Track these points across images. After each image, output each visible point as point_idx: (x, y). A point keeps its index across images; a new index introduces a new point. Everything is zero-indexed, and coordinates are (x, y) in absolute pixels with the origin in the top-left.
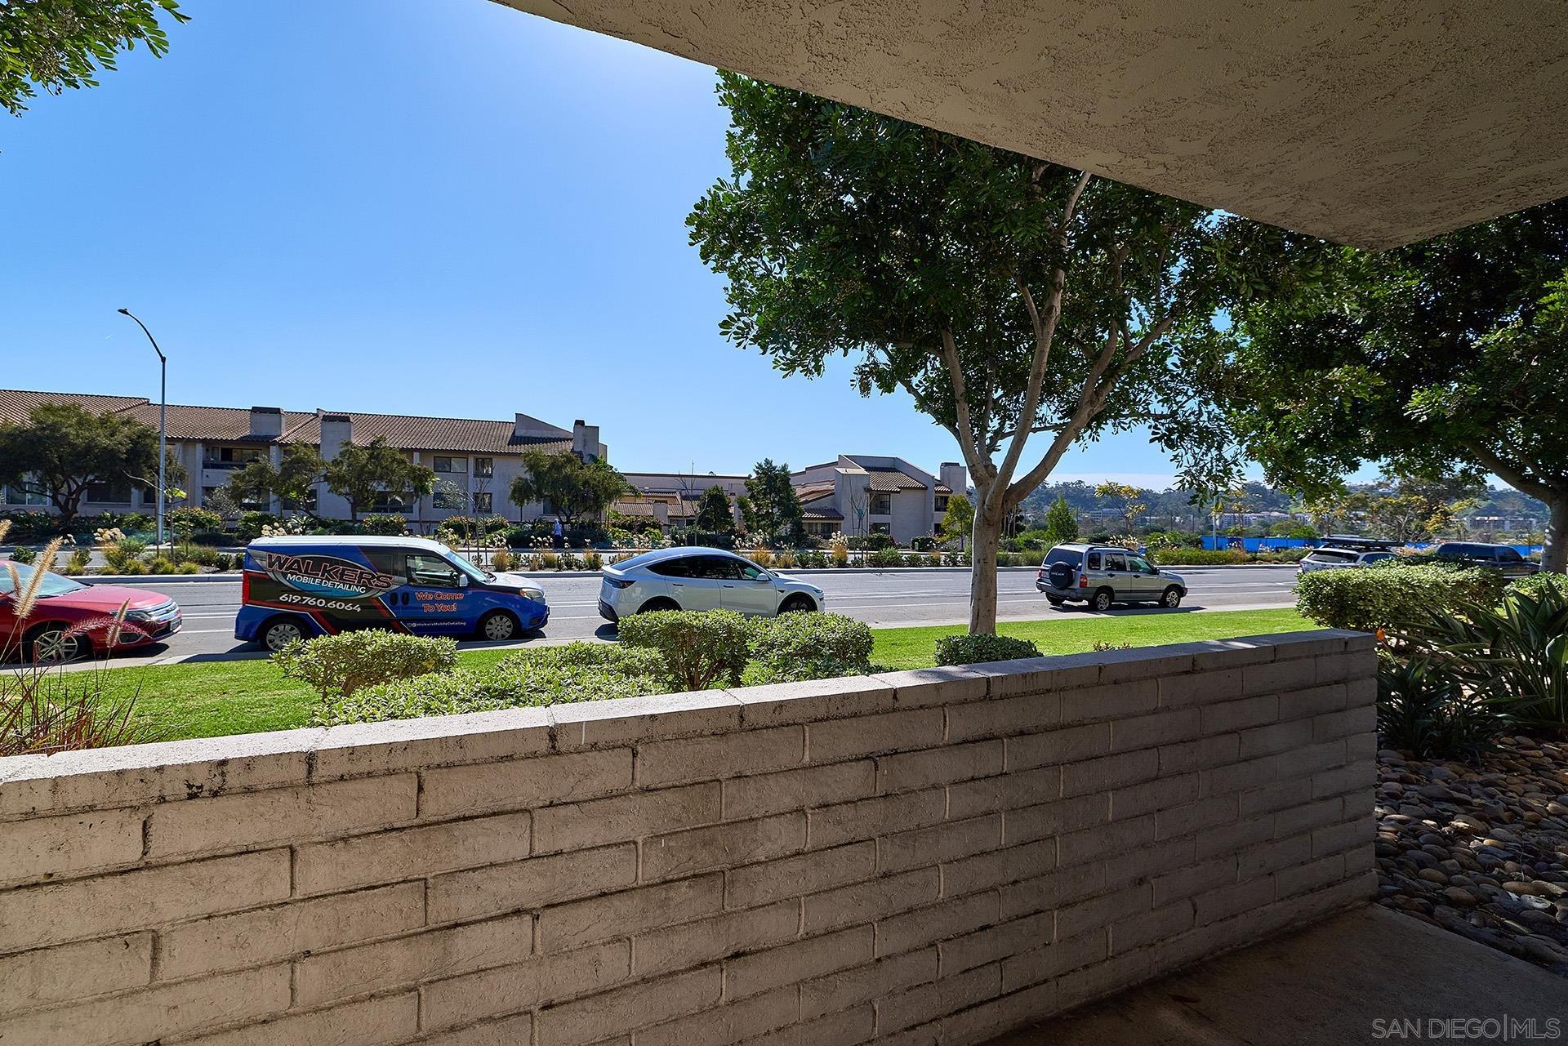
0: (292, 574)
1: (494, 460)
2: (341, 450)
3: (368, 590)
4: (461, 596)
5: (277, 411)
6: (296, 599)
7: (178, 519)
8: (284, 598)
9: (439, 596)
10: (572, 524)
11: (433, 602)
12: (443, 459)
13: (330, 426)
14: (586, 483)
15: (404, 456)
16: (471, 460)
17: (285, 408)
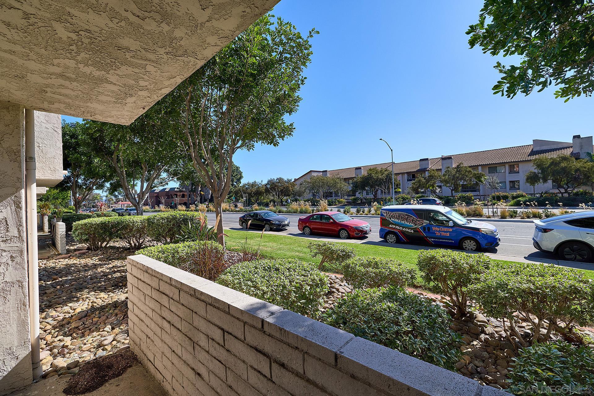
0: (393, 218)
1: (520, 165)
2: (445, 170)
3: (416, 225)
4: (451, 230)
5: (427, 159)
6: (394, 226)
7: (399, 198)
8: (391, 226)
9: (442, 229)
10: (569, 194)
11: (439, 231)
12: (492, 168)
13: (445, 161)
14: (577, 170)
15: (470, 169)
16: (507, 166)
17: (429, 158)
